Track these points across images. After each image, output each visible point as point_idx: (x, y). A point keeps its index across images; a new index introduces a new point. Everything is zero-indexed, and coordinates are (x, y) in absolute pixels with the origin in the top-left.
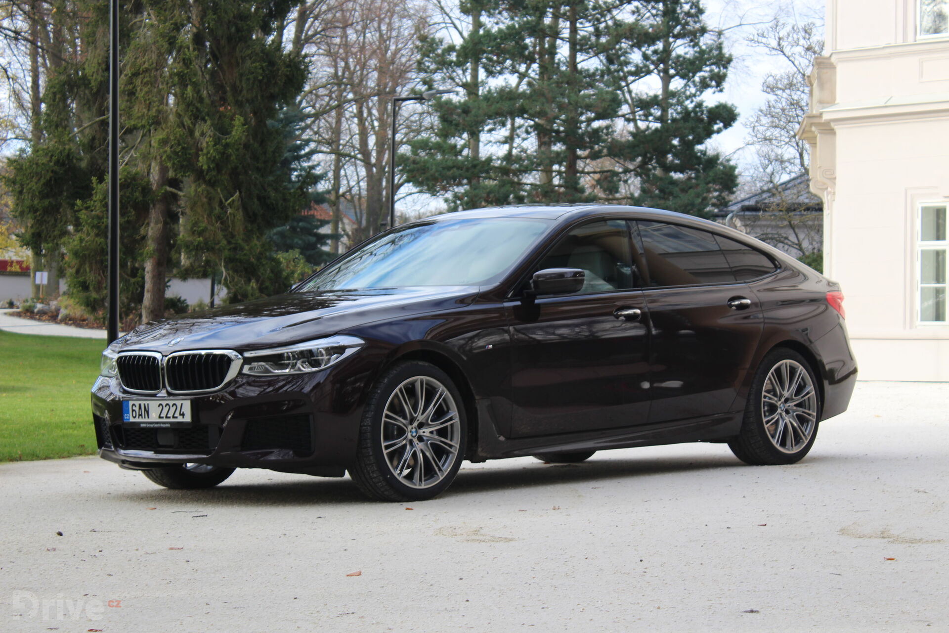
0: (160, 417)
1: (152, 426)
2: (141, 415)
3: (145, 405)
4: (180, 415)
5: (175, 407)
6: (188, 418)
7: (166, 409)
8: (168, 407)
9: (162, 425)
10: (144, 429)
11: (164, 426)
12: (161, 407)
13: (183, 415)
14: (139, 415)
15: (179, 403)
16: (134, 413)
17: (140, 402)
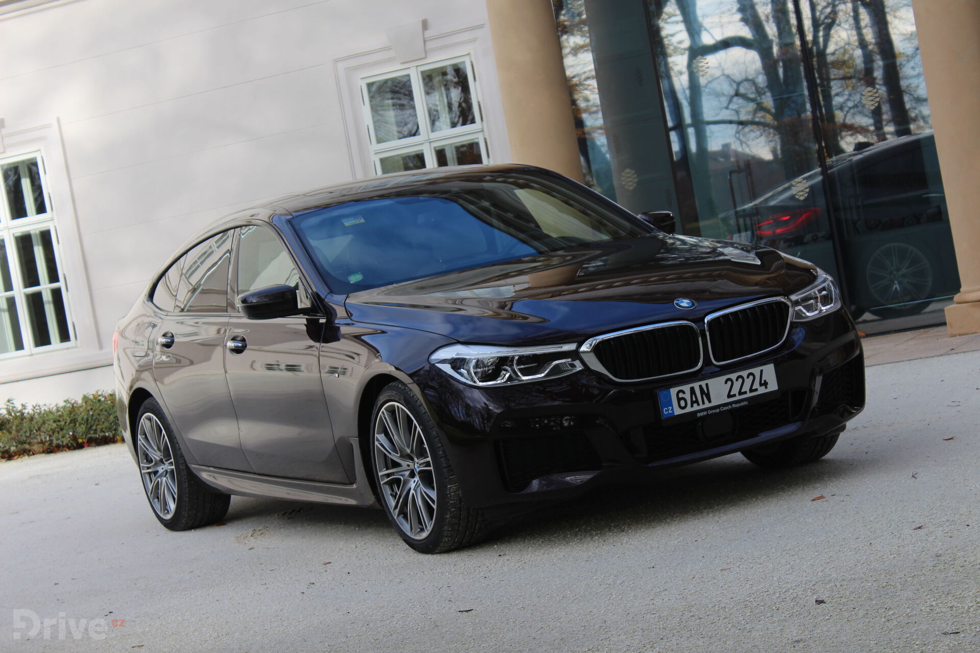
0: (729, 396)
1: (718, 411)
2: (697, 402)
3: (701, 387)
4: (761, 385)
5: (751, 377)
6: (773, 386)
7: (737, 385)
8: (740, 380)
9: (734, 406)
11: (738, 405)
12: (729, 383)
13: (765, 384)
14: (692, 403)
15: (756, 371)
16: (683, 403)
17: (691, 385)
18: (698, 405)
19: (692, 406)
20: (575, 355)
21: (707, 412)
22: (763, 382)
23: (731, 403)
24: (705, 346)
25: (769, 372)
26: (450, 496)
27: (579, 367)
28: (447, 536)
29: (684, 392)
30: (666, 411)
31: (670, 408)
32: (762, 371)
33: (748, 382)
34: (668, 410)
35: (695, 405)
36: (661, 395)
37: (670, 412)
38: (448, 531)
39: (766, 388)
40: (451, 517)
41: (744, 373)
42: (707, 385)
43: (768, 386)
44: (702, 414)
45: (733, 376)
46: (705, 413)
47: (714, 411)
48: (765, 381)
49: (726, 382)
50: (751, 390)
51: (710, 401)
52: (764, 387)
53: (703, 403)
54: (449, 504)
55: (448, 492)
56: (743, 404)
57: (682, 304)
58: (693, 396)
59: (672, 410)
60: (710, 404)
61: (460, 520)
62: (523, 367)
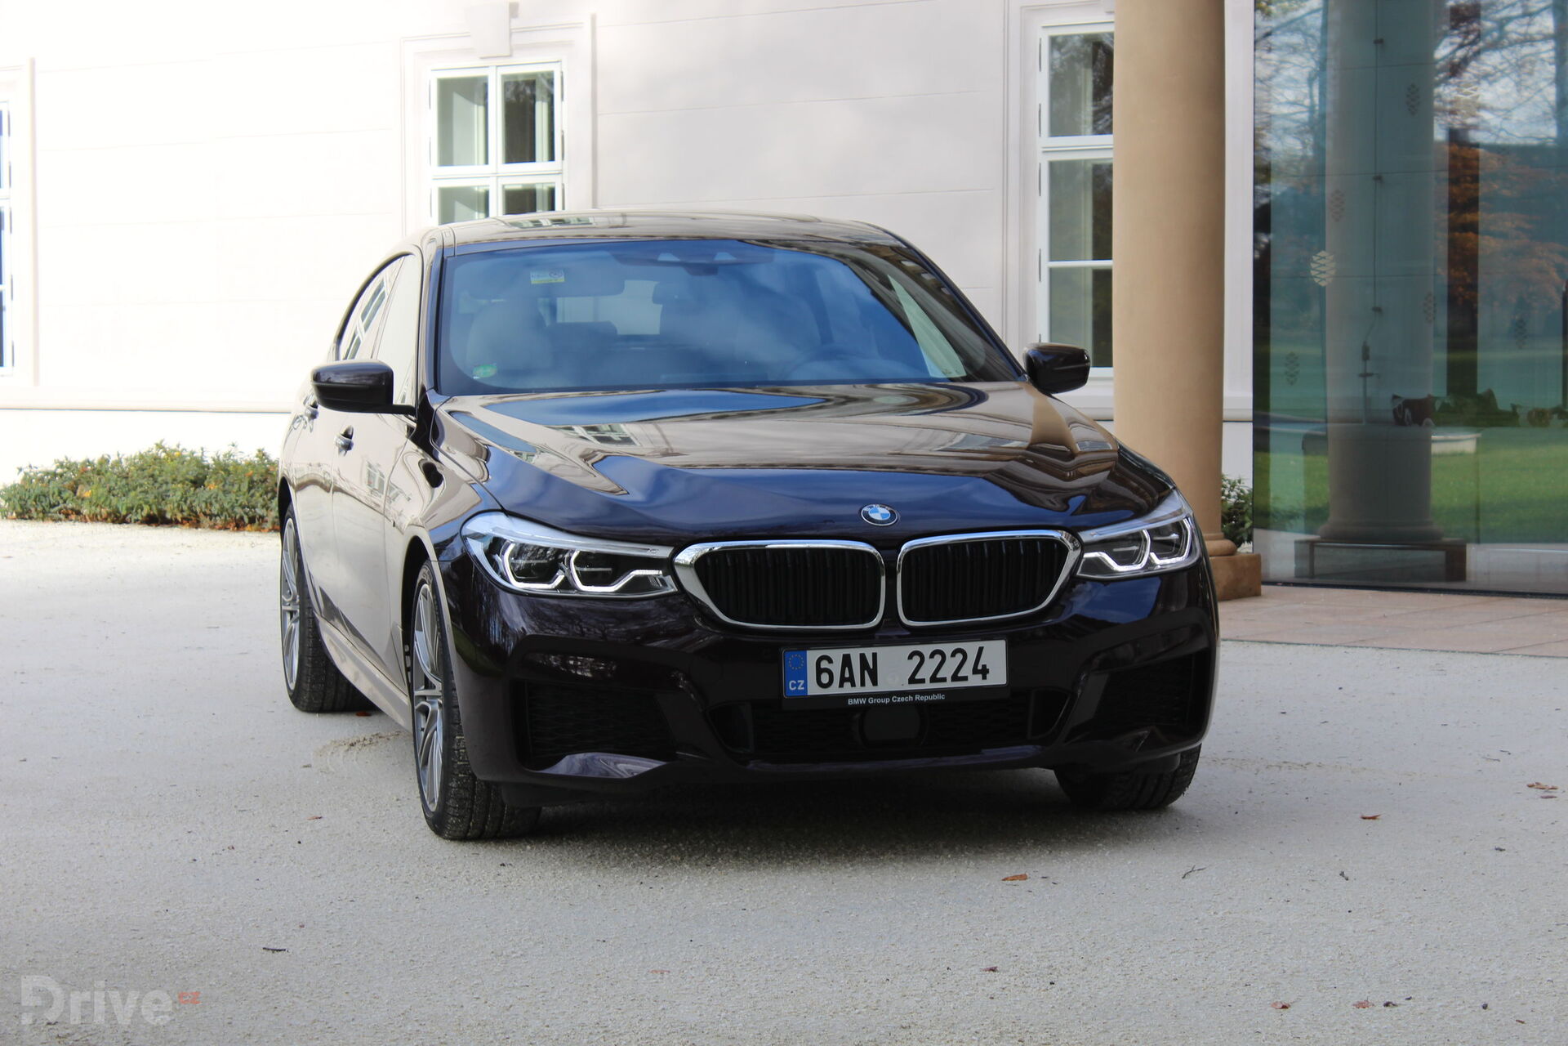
0: (912, 680)
1: (887, 701)
2: (851, 680)
3: (863, 657)
4: (975, 671)
5: (959, 657)
6: (998, 676)
9: (917, 697)
10: (856, 708)
11: (925, 698)
12: (917, 659)
13: (984, 672)
15: (971, 648)
16: (825, 678)
18: (853, 685)
19: (841, 685)
20: (668, 565)
21: (867, 701)
22: (980, 667)
23: (913, 693)
24: (891, 592)
25: (995, 654)
26: (459, 753)
27: (672, 588)
28: (453, 816)
29: (830, 661)
30: (793, 685)
31: (802, 682)
32: (981, 650)
33: (951, 665)
34: (798, 684)
35: (847, 685)
36: (789, 658)
37: (800, 688)
38: (455, 808)
39: (984, 678)
40: (458, 787)
41: (948, 648)
42: (875, 656)
43: (987, 675)
44: (856, 701)
45: (926, 649)
46: (863, 701)
47: (879, 701)
48: (984, 666)
49: (910, 657)
50: (955, 678)
51: (875, 683)
52: (980, 676)
53: (863, 684)
54: (456, 766)
55: (455, 747)
56: (934, 697)
57: (873, 516)
58: (847, 669)
59: (805, 685)
60: (875, 687)
61: (474, 793)
62: (585, 569)
